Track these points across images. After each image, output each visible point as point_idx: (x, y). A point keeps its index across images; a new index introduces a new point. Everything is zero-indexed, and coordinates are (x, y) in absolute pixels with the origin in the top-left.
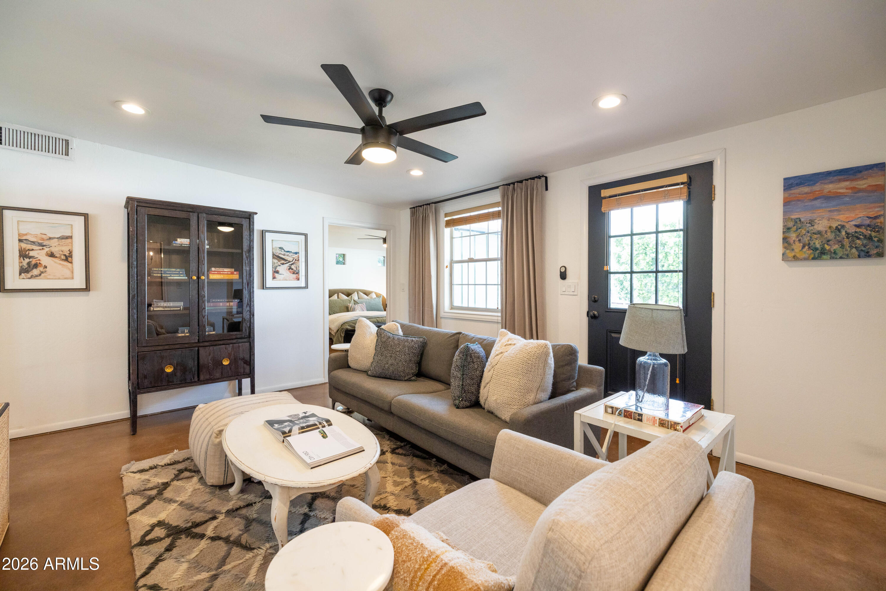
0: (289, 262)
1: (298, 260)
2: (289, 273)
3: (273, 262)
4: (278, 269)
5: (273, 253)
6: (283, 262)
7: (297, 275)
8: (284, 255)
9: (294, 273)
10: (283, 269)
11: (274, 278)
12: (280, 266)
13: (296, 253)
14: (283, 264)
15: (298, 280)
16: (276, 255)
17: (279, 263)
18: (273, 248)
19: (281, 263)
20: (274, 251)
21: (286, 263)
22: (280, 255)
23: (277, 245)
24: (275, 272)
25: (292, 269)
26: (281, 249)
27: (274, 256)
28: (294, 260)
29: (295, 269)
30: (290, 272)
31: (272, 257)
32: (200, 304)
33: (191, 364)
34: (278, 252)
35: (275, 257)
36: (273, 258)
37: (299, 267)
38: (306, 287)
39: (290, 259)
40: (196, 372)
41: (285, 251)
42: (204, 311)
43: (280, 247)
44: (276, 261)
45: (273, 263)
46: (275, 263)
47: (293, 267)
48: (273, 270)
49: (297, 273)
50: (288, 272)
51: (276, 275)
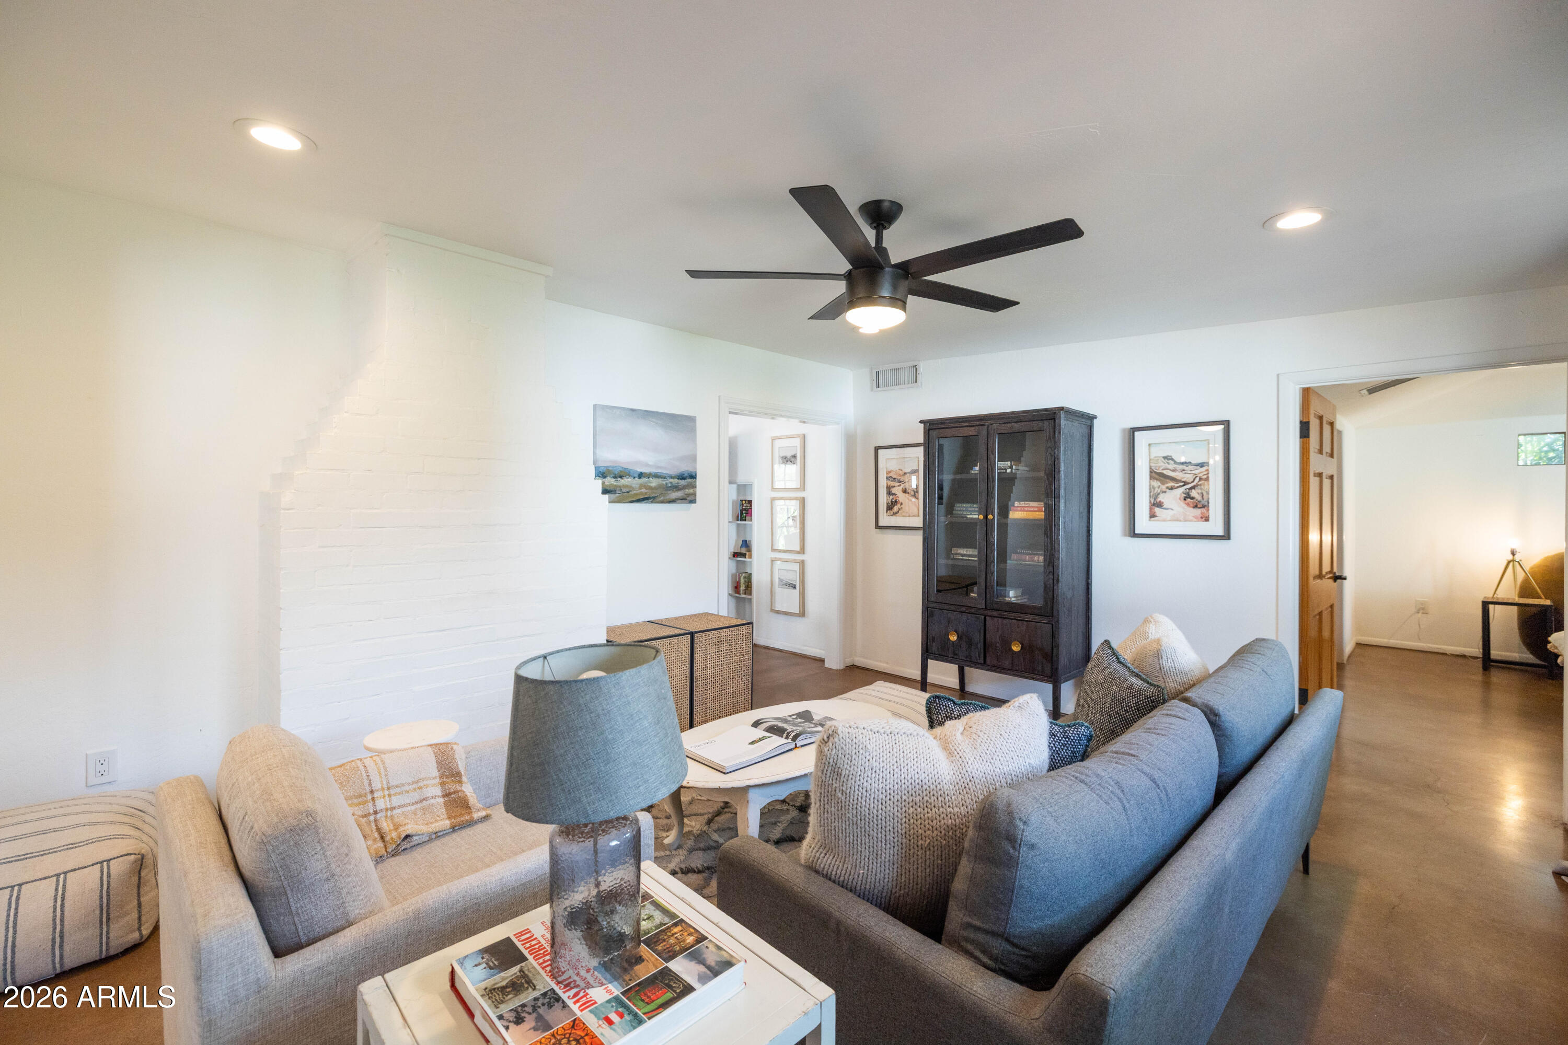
0: (1185, 483)
1: (1207, 479)
2: (1186, 506)
3: (1150, 485)
4: (1161, 498)
5: (1151, 468)
6: (1171, 484)
7: (1203, 510)
8: (1174, 470)
9: (1196, 507)
10: (1172, 499)
11: (1152, 516)
12: (1165, 492)
13: (1201, 465)
14: (1172, 488)
15: (1207, 520)
16: (1155, 472)
17: (1164, 487)
18: (1150, 460)
19: (1167, 488)
20: (1152, 465)
21: (1178, 487)
22: (1165, 472)
23: (1159, 452)
24: (1154, 504)
25: (1193, 498)
26: (1168, 459)
27: (1153, 474)
28: (1197, 479)
29: (1198, 497)
30: (1188, 504)
31: (1148, 477)
32: (988, 555)
33: (977, 637)
34: (1161, 466)
35: (1155, 475)
36: (1151, 478)
37: (1208, 493)
38: (1227, 536)
39: (1188, 477)
40: (982, 651)
41: (1175, 462)
42: (993, 564)
43: (1165, 455)
44: (1156, 484)
45: (1150, 489)
46: (1154, 488)
47: (1194, 493)
48: (1150, 502)
49: (1203, 507)
50: (1182, 503)
51: (1157, 510)
